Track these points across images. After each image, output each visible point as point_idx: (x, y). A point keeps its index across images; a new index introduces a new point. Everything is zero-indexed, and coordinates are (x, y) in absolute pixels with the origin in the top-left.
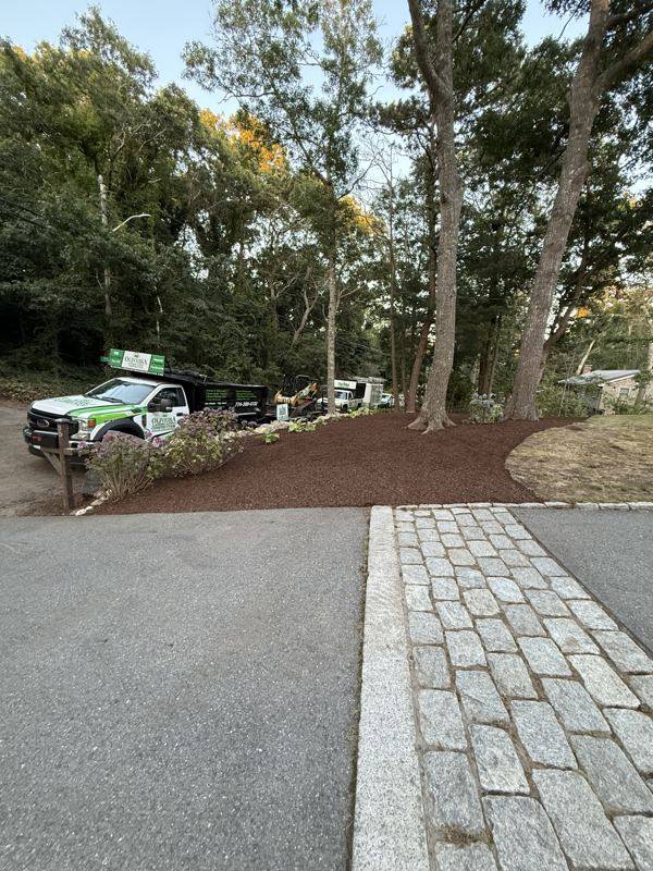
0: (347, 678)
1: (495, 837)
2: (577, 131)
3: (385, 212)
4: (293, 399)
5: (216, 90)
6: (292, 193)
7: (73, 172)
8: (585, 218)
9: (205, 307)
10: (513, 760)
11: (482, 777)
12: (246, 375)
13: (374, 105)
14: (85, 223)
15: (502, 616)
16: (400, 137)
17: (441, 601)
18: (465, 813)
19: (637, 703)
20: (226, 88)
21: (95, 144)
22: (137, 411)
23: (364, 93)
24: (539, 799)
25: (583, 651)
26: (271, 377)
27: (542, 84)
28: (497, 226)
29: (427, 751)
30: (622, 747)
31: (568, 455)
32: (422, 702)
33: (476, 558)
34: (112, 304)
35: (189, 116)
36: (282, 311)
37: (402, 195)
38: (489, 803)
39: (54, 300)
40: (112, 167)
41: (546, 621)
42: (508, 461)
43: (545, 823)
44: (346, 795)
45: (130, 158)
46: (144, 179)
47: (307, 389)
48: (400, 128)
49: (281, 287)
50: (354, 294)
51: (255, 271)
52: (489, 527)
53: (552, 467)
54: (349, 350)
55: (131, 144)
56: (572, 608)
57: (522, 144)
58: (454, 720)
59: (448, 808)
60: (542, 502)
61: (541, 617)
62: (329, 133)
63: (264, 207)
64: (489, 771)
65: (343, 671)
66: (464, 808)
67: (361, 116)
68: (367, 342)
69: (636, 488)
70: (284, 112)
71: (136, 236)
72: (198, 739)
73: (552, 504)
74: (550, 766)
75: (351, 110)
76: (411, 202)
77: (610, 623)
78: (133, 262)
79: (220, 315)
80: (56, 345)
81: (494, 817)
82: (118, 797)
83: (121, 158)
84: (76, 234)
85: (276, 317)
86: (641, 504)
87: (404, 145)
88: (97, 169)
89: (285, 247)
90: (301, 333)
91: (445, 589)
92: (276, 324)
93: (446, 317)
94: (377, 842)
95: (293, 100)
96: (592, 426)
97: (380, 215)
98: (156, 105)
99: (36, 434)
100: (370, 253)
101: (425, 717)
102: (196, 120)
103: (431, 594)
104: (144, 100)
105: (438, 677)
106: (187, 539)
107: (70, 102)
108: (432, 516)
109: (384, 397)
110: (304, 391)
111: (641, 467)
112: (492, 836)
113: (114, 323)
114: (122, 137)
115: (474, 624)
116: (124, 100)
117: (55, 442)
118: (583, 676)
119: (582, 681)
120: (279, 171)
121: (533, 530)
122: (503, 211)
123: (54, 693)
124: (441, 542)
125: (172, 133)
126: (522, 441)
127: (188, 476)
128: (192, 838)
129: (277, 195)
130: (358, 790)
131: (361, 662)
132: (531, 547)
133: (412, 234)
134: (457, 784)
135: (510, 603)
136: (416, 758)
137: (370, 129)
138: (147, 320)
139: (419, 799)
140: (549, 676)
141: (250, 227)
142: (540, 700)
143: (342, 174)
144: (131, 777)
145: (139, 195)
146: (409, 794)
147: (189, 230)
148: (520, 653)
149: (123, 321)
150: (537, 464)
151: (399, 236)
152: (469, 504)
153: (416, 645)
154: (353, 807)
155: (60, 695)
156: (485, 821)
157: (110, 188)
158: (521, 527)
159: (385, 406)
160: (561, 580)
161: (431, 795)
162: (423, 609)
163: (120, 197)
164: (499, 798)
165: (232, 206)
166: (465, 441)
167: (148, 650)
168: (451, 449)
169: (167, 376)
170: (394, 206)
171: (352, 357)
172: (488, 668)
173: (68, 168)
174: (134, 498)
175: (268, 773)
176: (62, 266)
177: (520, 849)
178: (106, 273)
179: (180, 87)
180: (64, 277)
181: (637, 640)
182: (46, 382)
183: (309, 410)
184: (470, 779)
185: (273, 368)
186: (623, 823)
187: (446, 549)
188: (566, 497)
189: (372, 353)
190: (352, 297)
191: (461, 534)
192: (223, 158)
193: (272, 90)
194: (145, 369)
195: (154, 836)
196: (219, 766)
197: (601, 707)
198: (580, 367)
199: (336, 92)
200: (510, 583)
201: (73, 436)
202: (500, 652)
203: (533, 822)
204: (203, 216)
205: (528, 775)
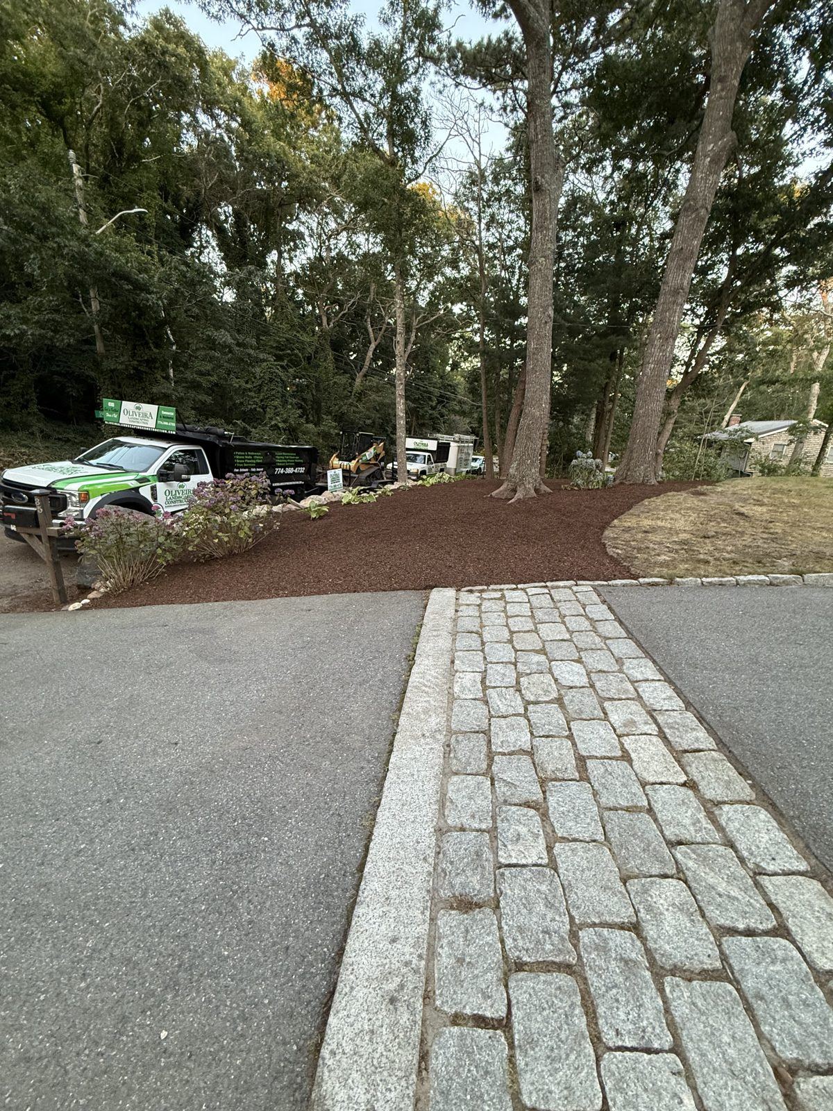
0: (374, 769)
1: (502, 904)
2: (719, 87)
3: (472, 205)
4: (353, 463)
5: (228, 19)
6: (345, 177)
7: (32, 145)
8: (734, 213)
9: (230, 340)
10: (537, 836)
11: (500, 853)
12: (293, 434)
13: (454, 44)
14: (54, 222)
15: (559, 701)
16: (491, 93)
17: (494, 687)
18: (475, 884)
19: (683, 778)
20: (242, 16)
21: (60, 103)
22: (143, 480)
23: (438, 26)
24: (556, 870)
25: (639, 732)
26: (326, 436)
27: (684, 15)
28: (621, 224)
29: (446, 832)
30: (656, 820)
31: (681, 524)
32: (451, 788)
33: (544, 642)
34: (105, 338)
35: (192, 60)
36: (338, 346)
37: (496, 180)
38: (502, 875)
39: (23, 333)
40: (88, 137)
41: (606, 704)
42: (608, 533)
43: (556, 889)
44: (353, 874)
45: (113, 123)
46: (135, 157)
47: (372, 450)
48: (490, 80)
49: (336, 313)
50: (435, 321)
51: (300, 291)
52: (566, 609)
53: (657, 538)
54: (430, 399)
55: (113, 103)
56: (640, 690)
57: (650, 106)
58: (483, 802)
59: (458, 880)
60: (636, 577)
61: (602, 700)
62: (390, 88)
63: (307, 198)
64: (509, 847)
65: (369, 762)
66: (475, 881)
67: (437, 61)
68: (453, 388)
69: (750, 561)
70: (325, 55)
71: (130, 240)
72: (199, 832)
73: (647, 580)
74: (575, 840)
75: (420, 52)
76: (508, 191)
77: (678, 703)
78: (126, 278)
79: (252, 352)
80: (34, 396)
81: (505, 887)
82: (106, 888)
83: (101, 125)
84: (44, 238)
85: (330, 354)
86: (750, 577)
87: (497, 106)
88: (66, 142)
89: (340, 256)
90: (365, 376)
91: (501, 675)
92: (331, 366)
93: (539, 350)
94: (379, 912)
95: (338, 37)
96: (719, 489)
97: (467, 209)
98: (143, 42)
99: (9, 511)
100: (454, 264)
101: (452, 802)
102: (204, 66)
103: (483, 682)
104: (127, 35)
105: (473, 763)
106: (203, 631)
107: (18, 37)
108: (503, 596)
109: (475, 460)
110: (367, 454)
111: (765, 536)
112: (499, 902)
113: (108, 364)
114: (98, 92)
115: (526, 709)
116: (97, 34)
117: (33, 520)
118: (633, 755)
119: (630, 761)
120: (325, 145)
121: (617, 610)
122: (629, 203)
123: (37, 796)
124: (507, 626)
125: (170, 86)
126: (629, 508)
127: (211, 560)
128: (183, 920)
129: (325, 179)
130: (366, 870)
131: (391, 752)
132: (611, 628)
133: (509, 237)
134: (473, 860)
135: (571, 688)
136: (434, 839)
137: (449, 81)
138: (154, 360)
139: (429, 874)
140: (597, 758)
141: (290, 227)
142: (581, 779)
143: (410, 150)
144: (121, 870)
145: (129, 182)
146: (419, 870)
147: (207, 233)
148: (570, 737)
149: (121, 361)
150: (640, 536)
151: (492, 240)
152: (549, 584)
153: (456, 733)
154: (358, 885)
155: (44, 798)
156: (495, 890)
157: (87, 169)
158: (605, 607)
159: (477, 472)
160: (635, 662)
161: (444, 870)
162: (471, 697)
163: (104, 182)
164: (513, 870)
165: (263, 197)
166: (559, 510)
167: (148, 749)
168: (540, 520)
169: (181, 434)
170: (485, 196)
171: (433, 408)
172: (531, 753)
173: (25, 139)
174: (141, 589)
175: (272, 859)
176: (30, 283)
177: (524, 911)
178: (92, 294)
179: (177, 15)
180: (33, 301)
181: (701, 719)
182: (23, 446)
183: (374, 477)
184: (487, 854)
185: (329, 424)
186: (634, 885)
187: (512, 633)
188: (665, 570)
189: (460, 402)
190: (431, 327)
191: (533, 617)
192: (246, 124)
193: (307, 20)
194: (151, 424)
195: (143, 919)
196: (219, 855)
197: (644, 784)
198: (727, 417)
199: (399, 24)
200: (577, 667)
201: (62, 514)
202: (548, 737)
203: (544, 888)
204: (225, 211)
205: (549, 849)
